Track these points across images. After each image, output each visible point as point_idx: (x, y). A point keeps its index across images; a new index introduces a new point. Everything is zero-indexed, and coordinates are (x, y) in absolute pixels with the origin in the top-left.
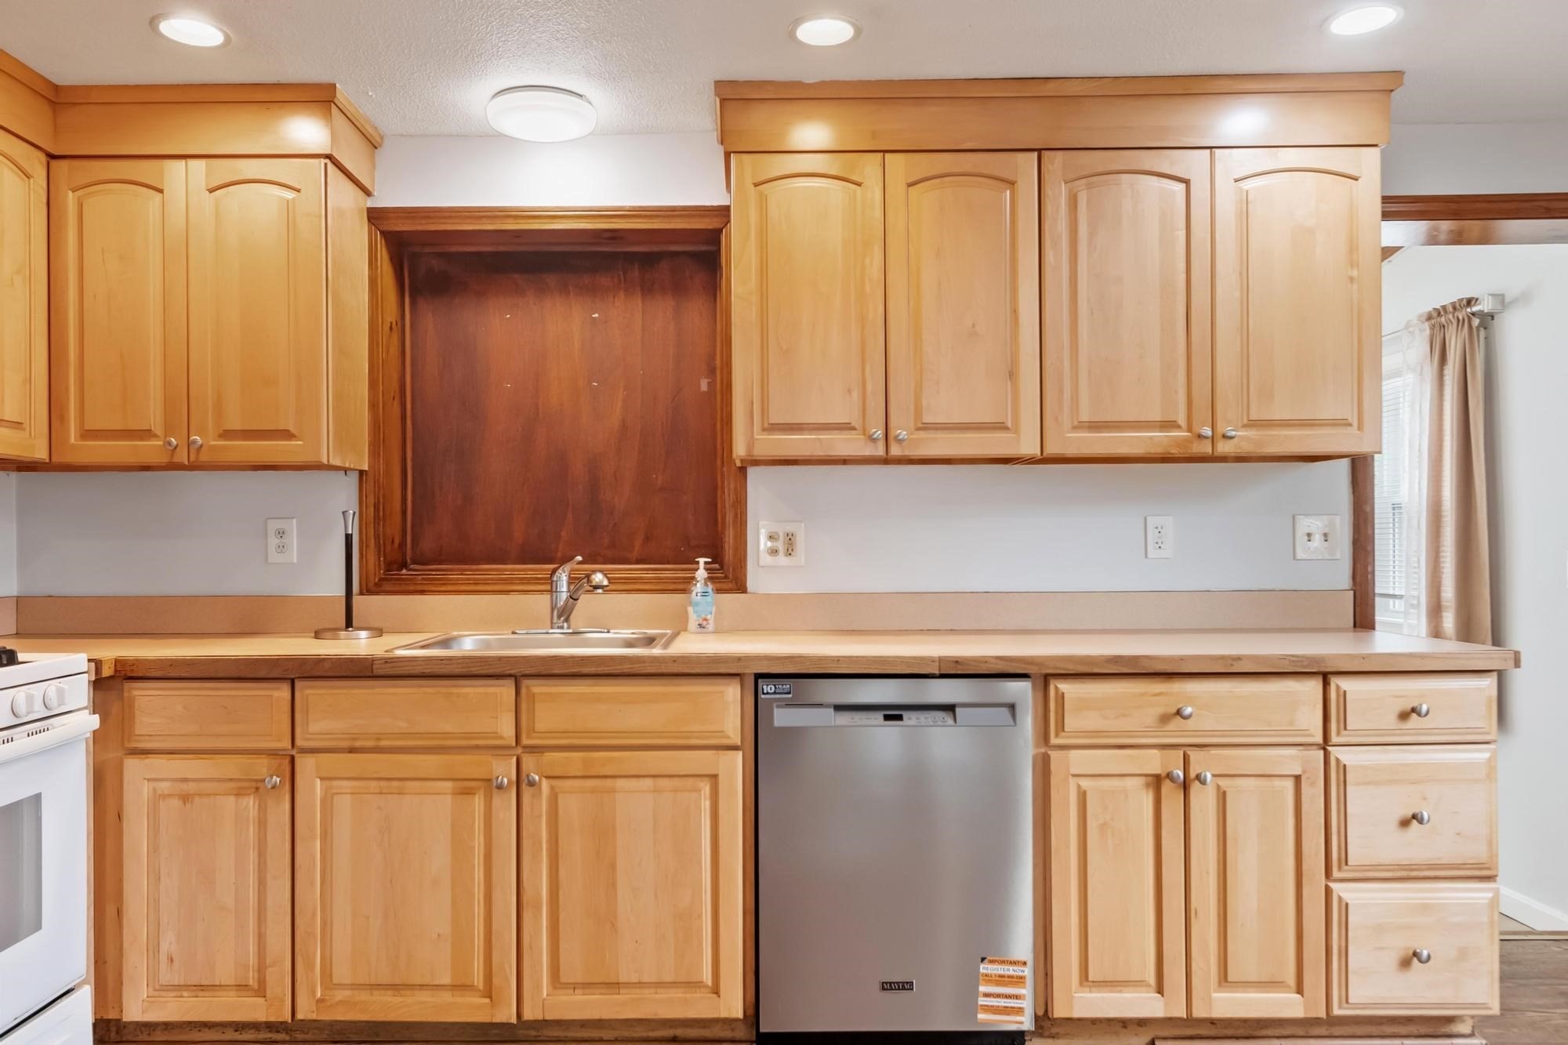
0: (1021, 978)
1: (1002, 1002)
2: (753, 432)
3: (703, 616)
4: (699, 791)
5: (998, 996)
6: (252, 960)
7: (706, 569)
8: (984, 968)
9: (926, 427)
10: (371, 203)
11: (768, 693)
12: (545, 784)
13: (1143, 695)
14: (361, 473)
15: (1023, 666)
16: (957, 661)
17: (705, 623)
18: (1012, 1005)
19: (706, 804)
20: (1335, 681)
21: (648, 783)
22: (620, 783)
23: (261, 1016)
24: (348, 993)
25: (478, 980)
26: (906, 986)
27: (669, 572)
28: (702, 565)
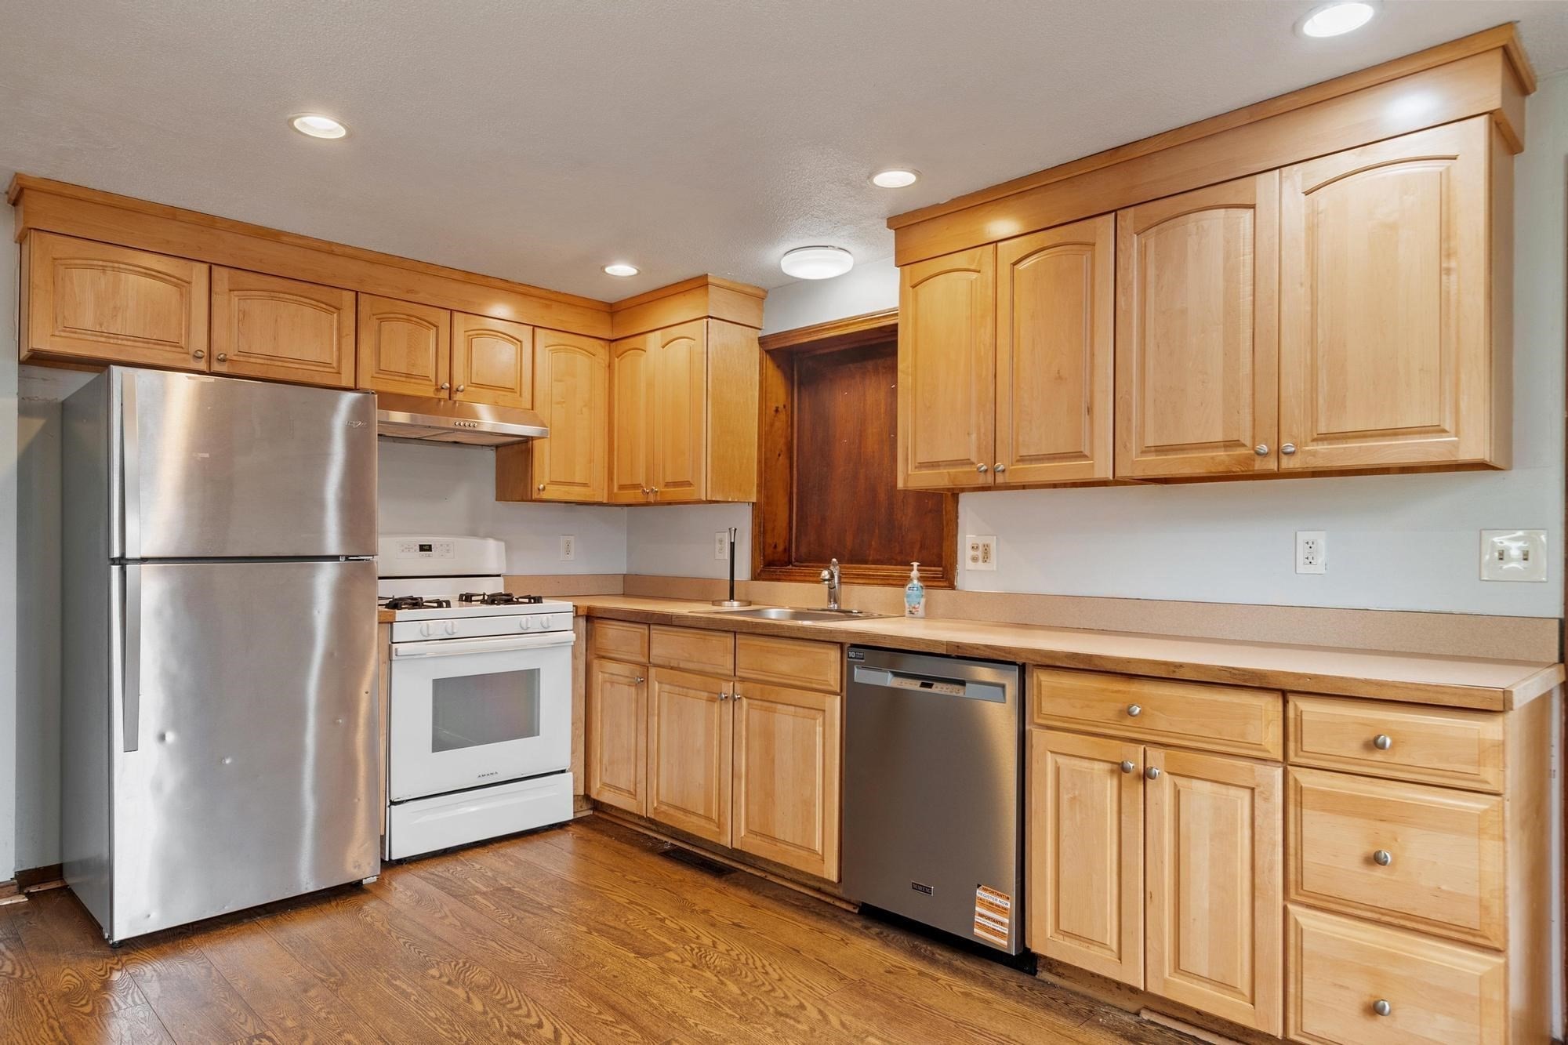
0: (1005, 909)
1: (991, 925)
2: (907, 471)
3: (913, 605)
4: (815, 719)
5: (989, 918)
6: (632, 779)
7: (918, 570)
8: (980, 893)
9: (1022, 459)
10: (760, 334)
11: (851, 658)
12: (744, 701)
13: (1104, 690)
14: (753, 503)
15: (1004, 654)
16: (958, 646)
17: (914, 610)
18: (999, 929)
19: (819, 729)
20: (1293, 701)
21: (792, 708)
22: (779, 706)
23: (633, 809)
24: (666, 808)
25: (715, 816)
26: (926, 890)
27: (894, 571)
28: (915, 567)
